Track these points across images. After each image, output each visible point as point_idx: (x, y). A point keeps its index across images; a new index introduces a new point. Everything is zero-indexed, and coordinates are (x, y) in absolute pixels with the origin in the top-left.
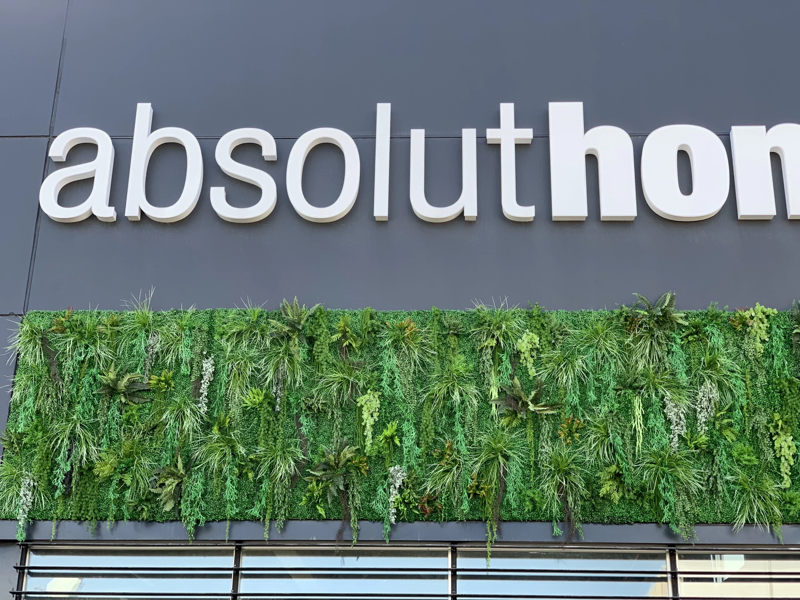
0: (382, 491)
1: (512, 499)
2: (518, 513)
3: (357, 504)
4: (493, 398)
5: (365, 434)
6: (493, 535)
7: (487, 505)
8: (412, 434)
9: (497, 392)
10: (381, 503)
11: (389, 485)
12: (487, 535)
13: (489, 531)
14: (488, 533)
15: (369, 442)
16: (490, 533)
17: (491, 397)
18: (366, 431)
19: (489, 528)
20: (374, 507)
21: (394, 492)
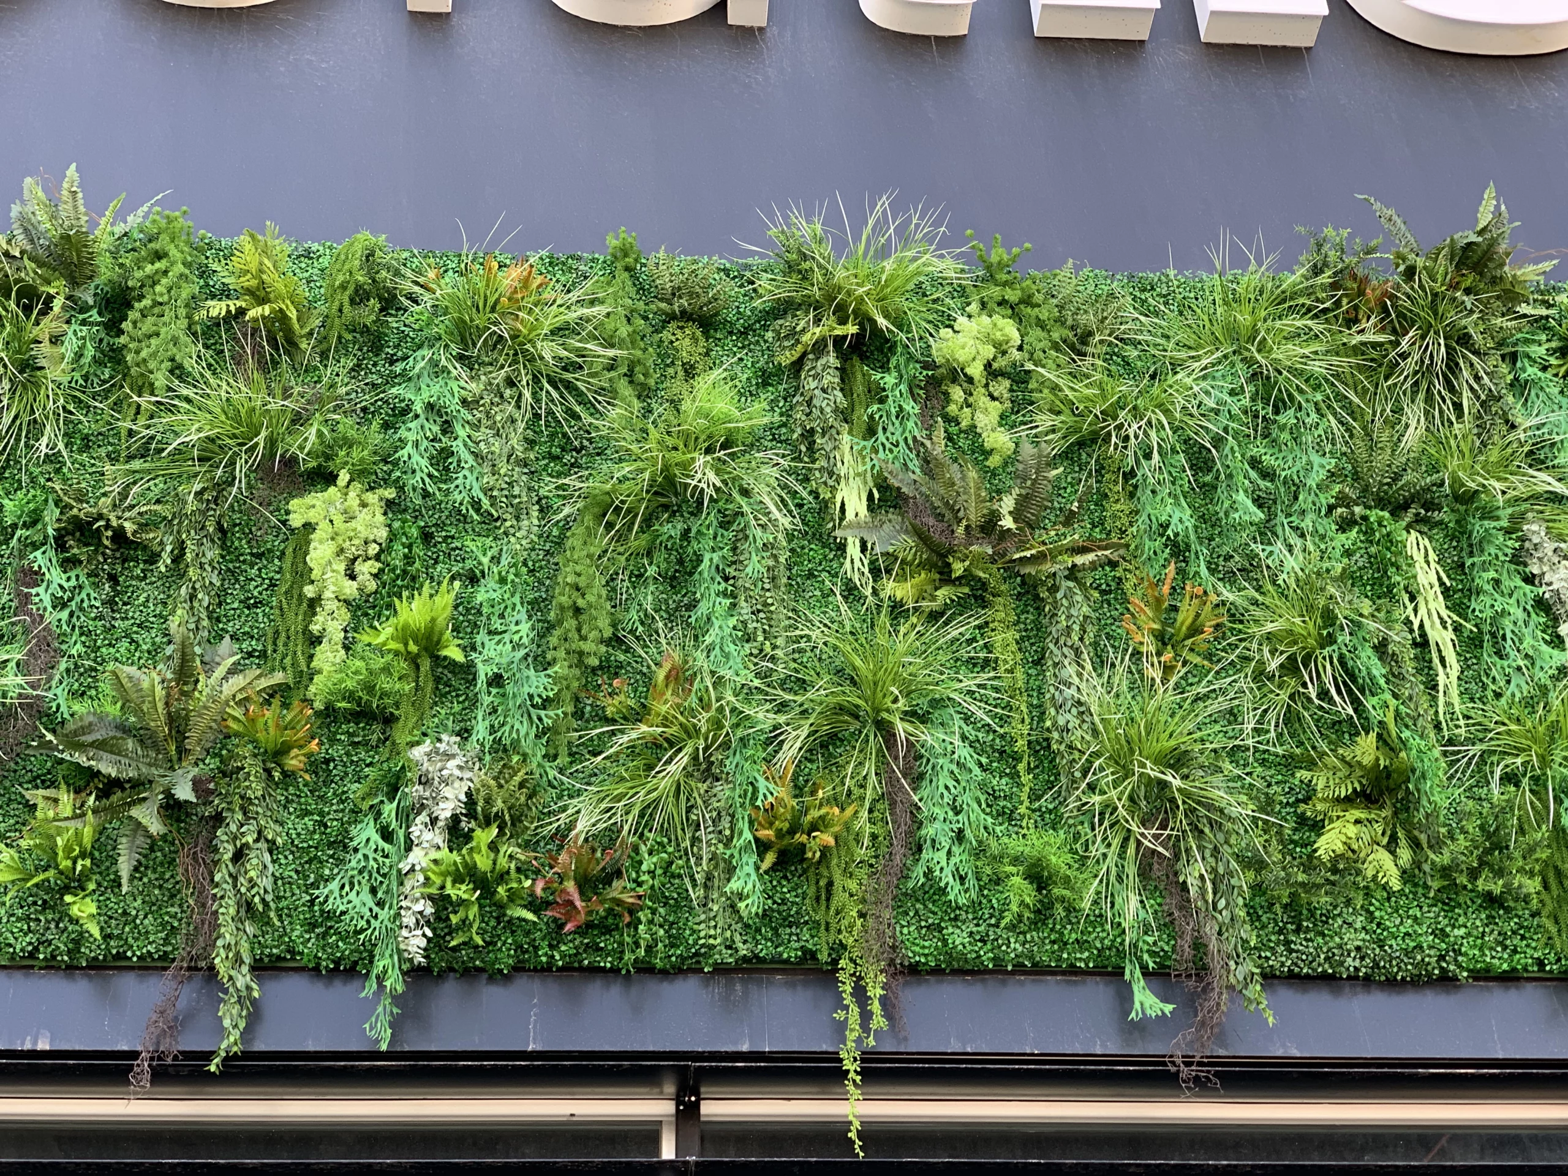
0: (376, 838)
1: (948, 871)
2: (971, 934)
3: (252, 884)
4: (850, 515)
5: (315, 628)
6: (866, 1016)
7: (839, 898)
8: (514, 628)
9: (865, 502)
10: (366, 889)
11: (406, 816)
12: (840, 1015)
13: (848, 1000)
14: (847, 1008)
15: (328, 657)
16: (855, 1010)
17: (842, 518)
18: (320, 618)
19: (849, 989)
20: (336, 904)
21: (428, 836)
